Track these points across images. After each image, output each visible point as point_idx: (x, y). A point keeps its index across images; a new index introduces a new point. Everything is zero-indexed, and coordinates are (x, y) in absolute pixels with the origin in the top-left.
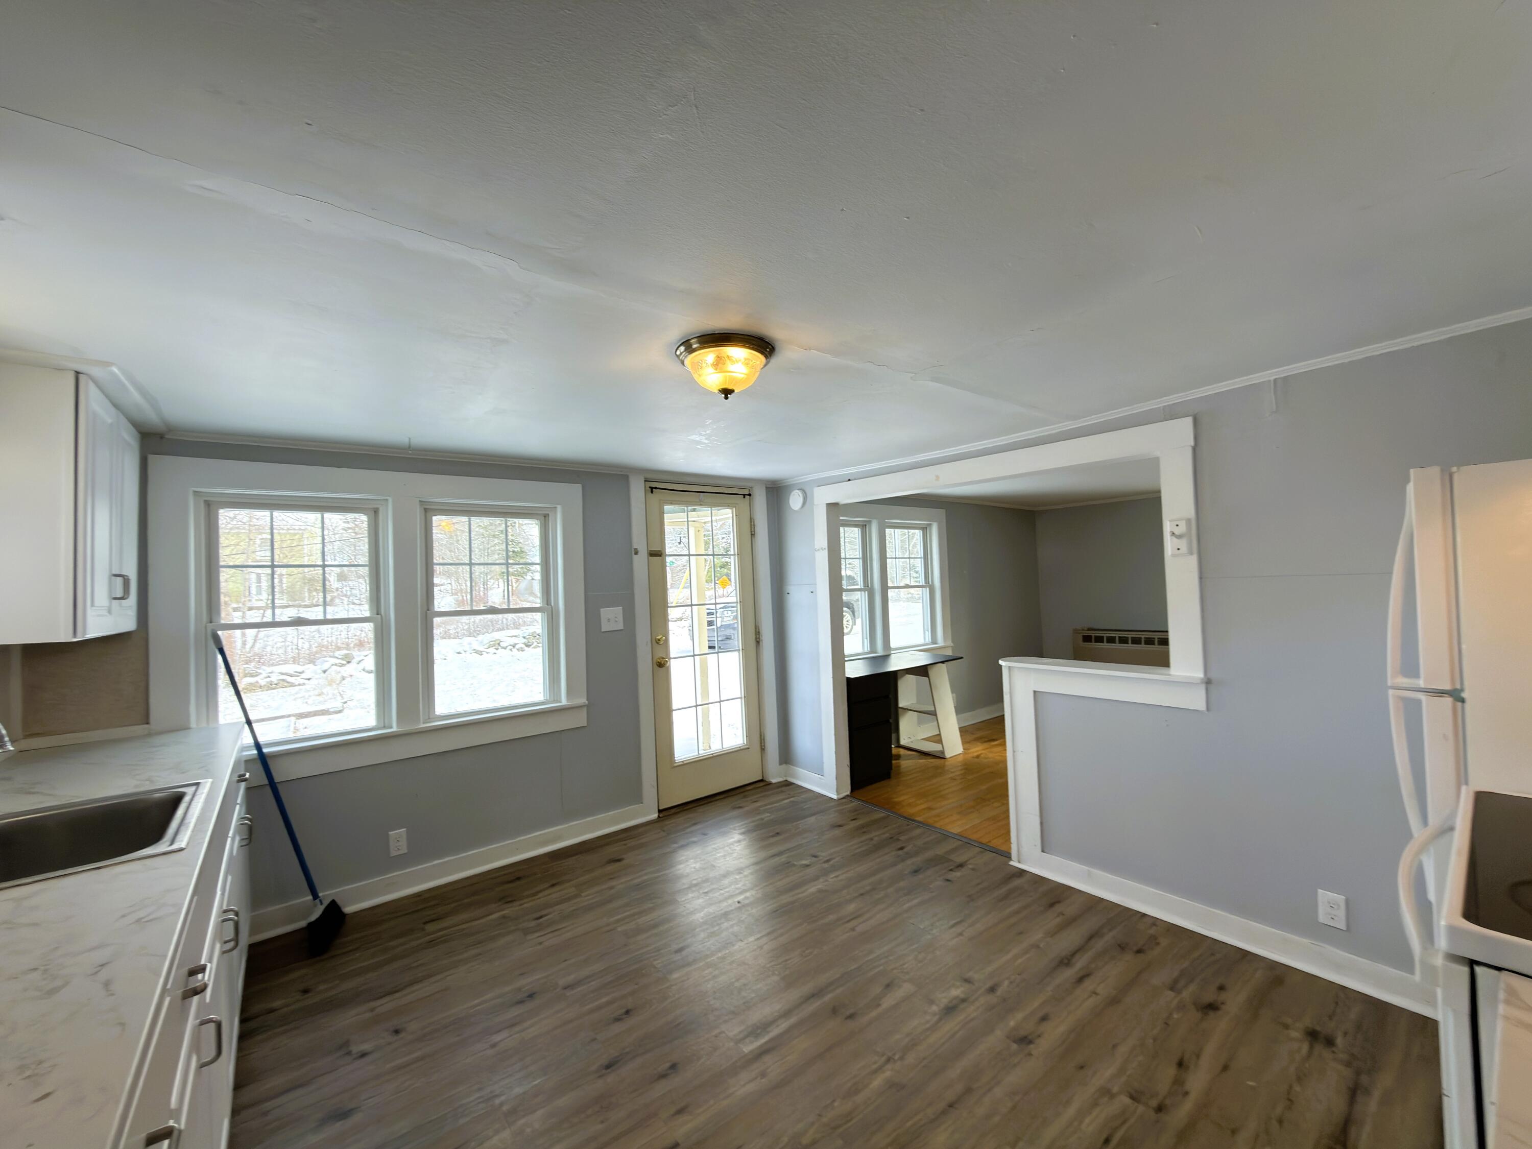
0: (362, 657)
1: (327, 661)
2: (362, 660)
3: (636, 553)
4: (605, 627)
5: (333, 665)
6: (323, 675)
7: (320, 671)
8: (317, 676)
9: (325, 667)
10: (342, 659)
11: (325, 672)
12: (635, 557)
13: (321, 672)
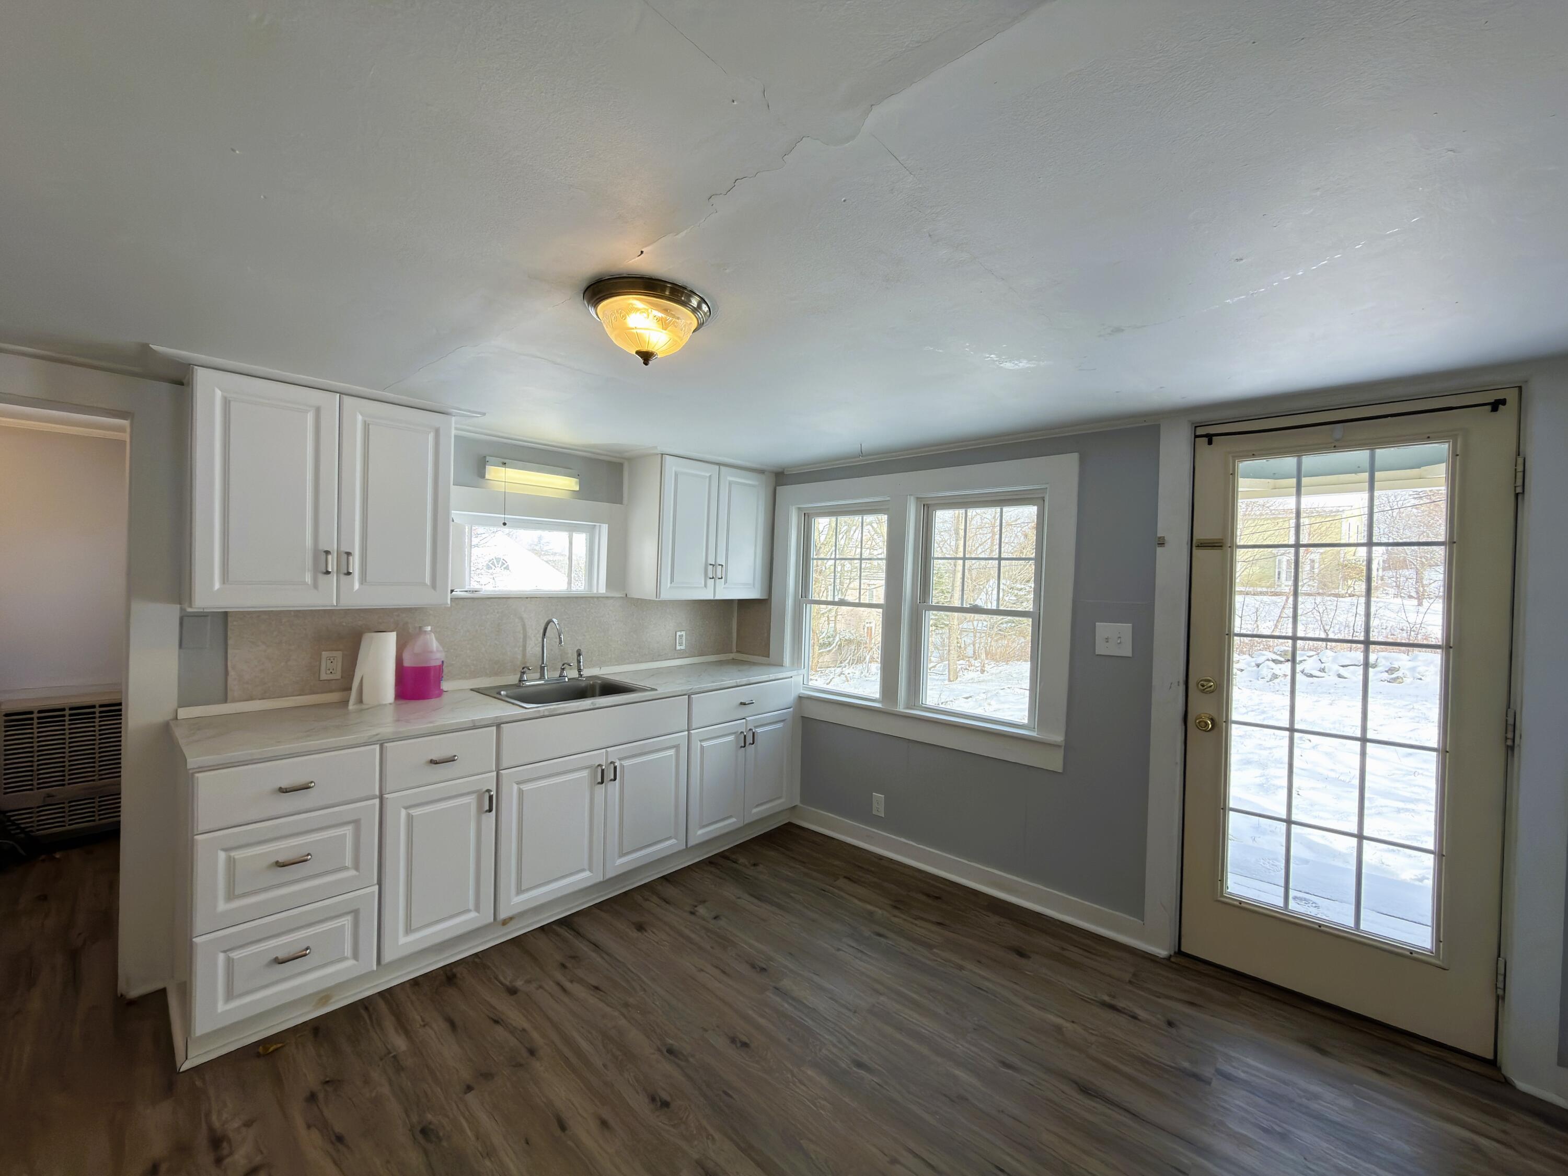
0: (1305, 658)
1: (1264, 655)
2: (1304, 660)
3: (1161, 543)
4: (1102, 648)
5: (1268, 660)
6: (1255, 668)
7: (1253, 664)
8: (1250, 669)
9: (1260, 660)
10: (1280, 655)
11: (1258, 666)
12: (1159, 550)
13: (1255, 665)
